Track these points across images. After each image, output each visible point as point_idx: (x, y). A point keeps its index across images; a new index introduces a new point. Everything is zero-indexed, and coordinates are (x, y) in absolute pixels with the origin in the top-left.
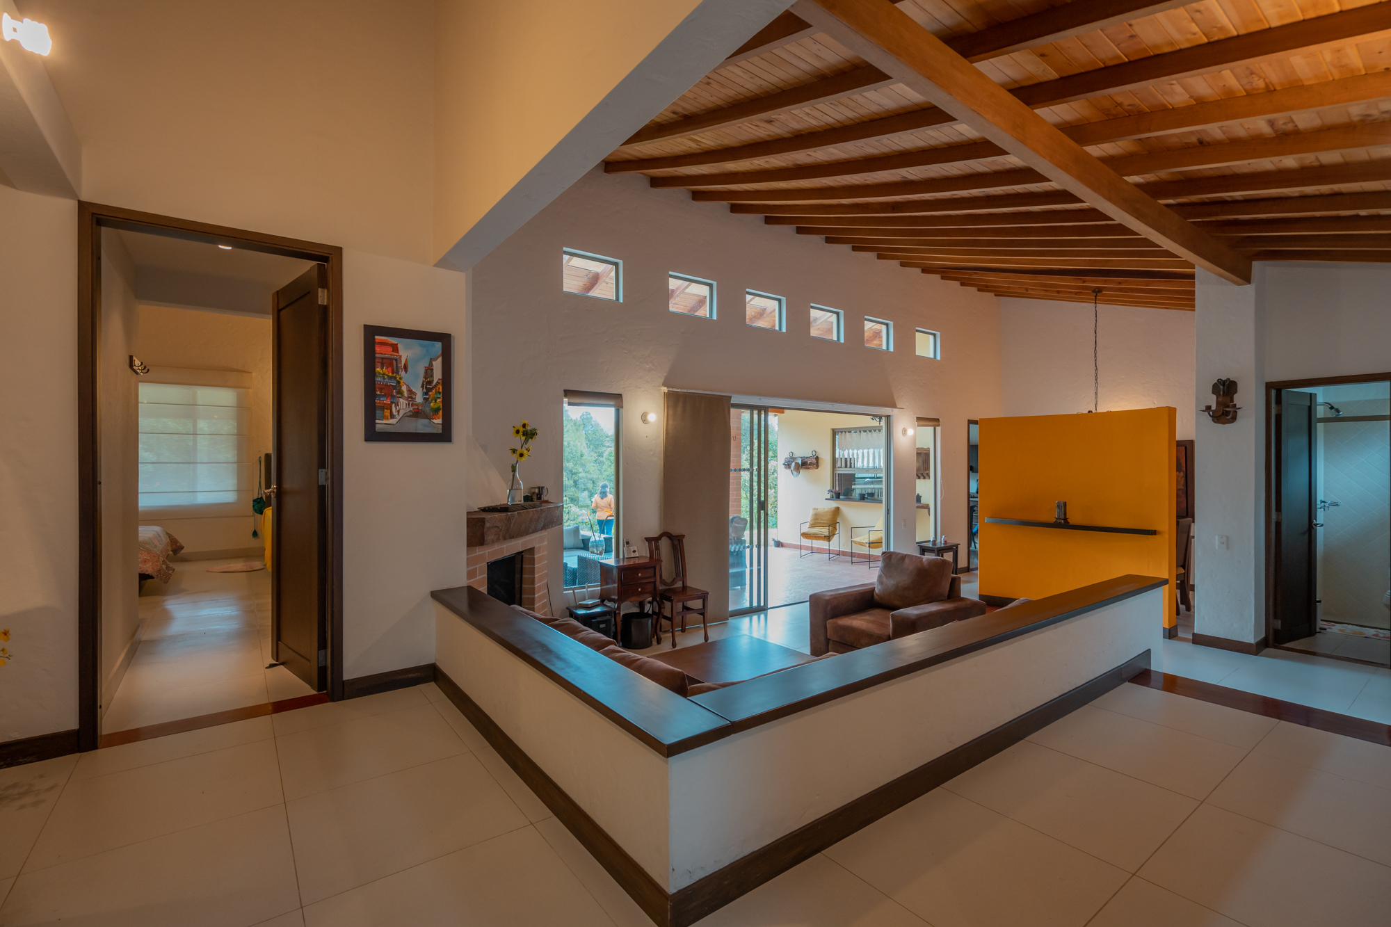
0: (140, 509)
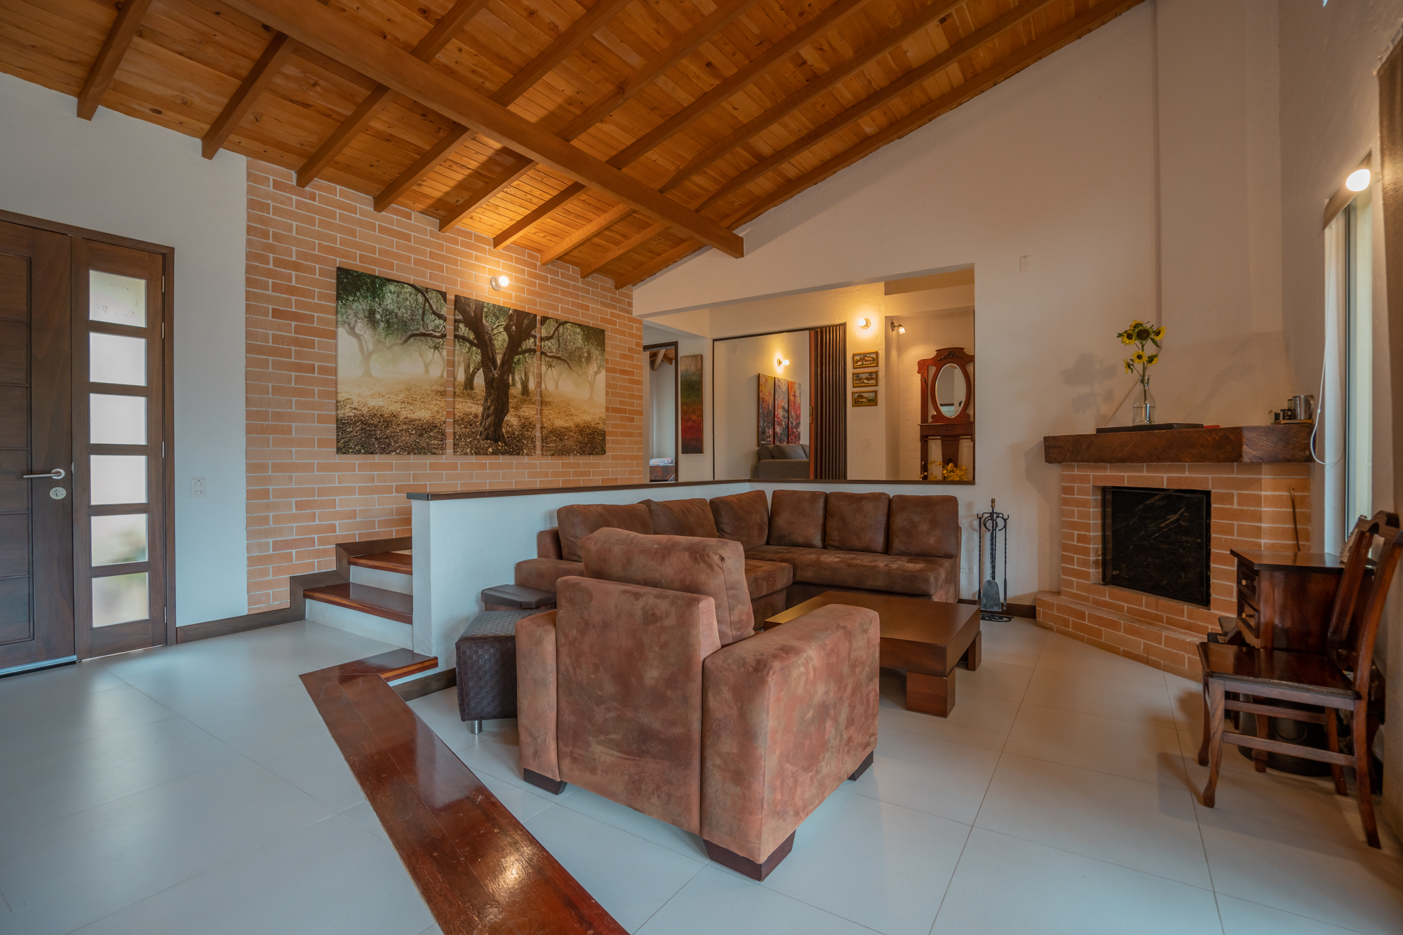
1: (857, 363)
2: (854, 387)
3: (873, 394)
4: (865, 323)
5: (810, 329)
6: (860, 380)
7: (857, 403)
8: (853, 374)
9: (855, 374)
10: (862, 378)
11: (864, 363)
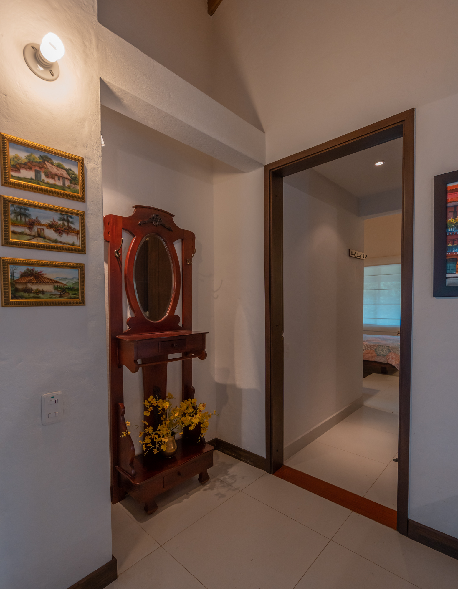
0: (364, 326)
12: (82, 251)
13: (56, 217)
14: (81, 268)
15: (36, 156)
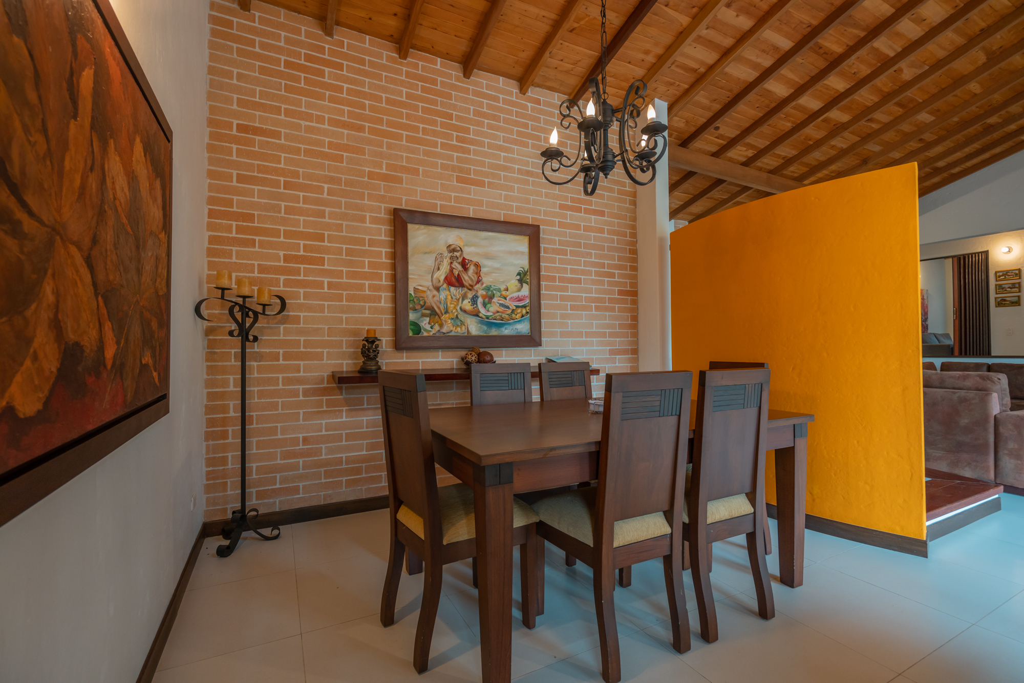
1: (999, 277)
2: (997, 294)
3: (1017, 298)
4: (1008, 250)
5: (953, 257)
6: (1003, 289)
7: (1001, 303)
8: (996, 285)
9: (998, 285)
10: (1005, 288)
11: (1007, 277)
12: (1019, 292)
13: (1010, 285)
14: (1019, 297)
15: (1005, 273)
